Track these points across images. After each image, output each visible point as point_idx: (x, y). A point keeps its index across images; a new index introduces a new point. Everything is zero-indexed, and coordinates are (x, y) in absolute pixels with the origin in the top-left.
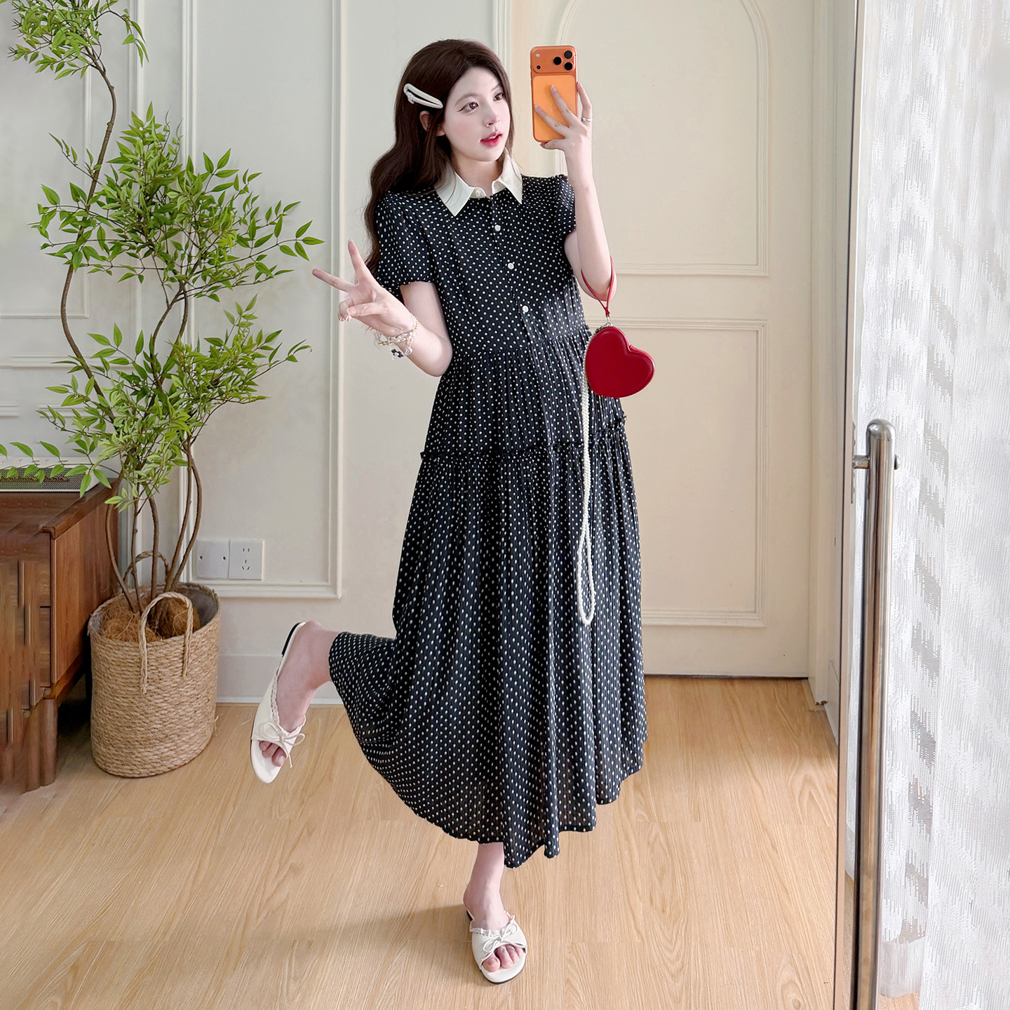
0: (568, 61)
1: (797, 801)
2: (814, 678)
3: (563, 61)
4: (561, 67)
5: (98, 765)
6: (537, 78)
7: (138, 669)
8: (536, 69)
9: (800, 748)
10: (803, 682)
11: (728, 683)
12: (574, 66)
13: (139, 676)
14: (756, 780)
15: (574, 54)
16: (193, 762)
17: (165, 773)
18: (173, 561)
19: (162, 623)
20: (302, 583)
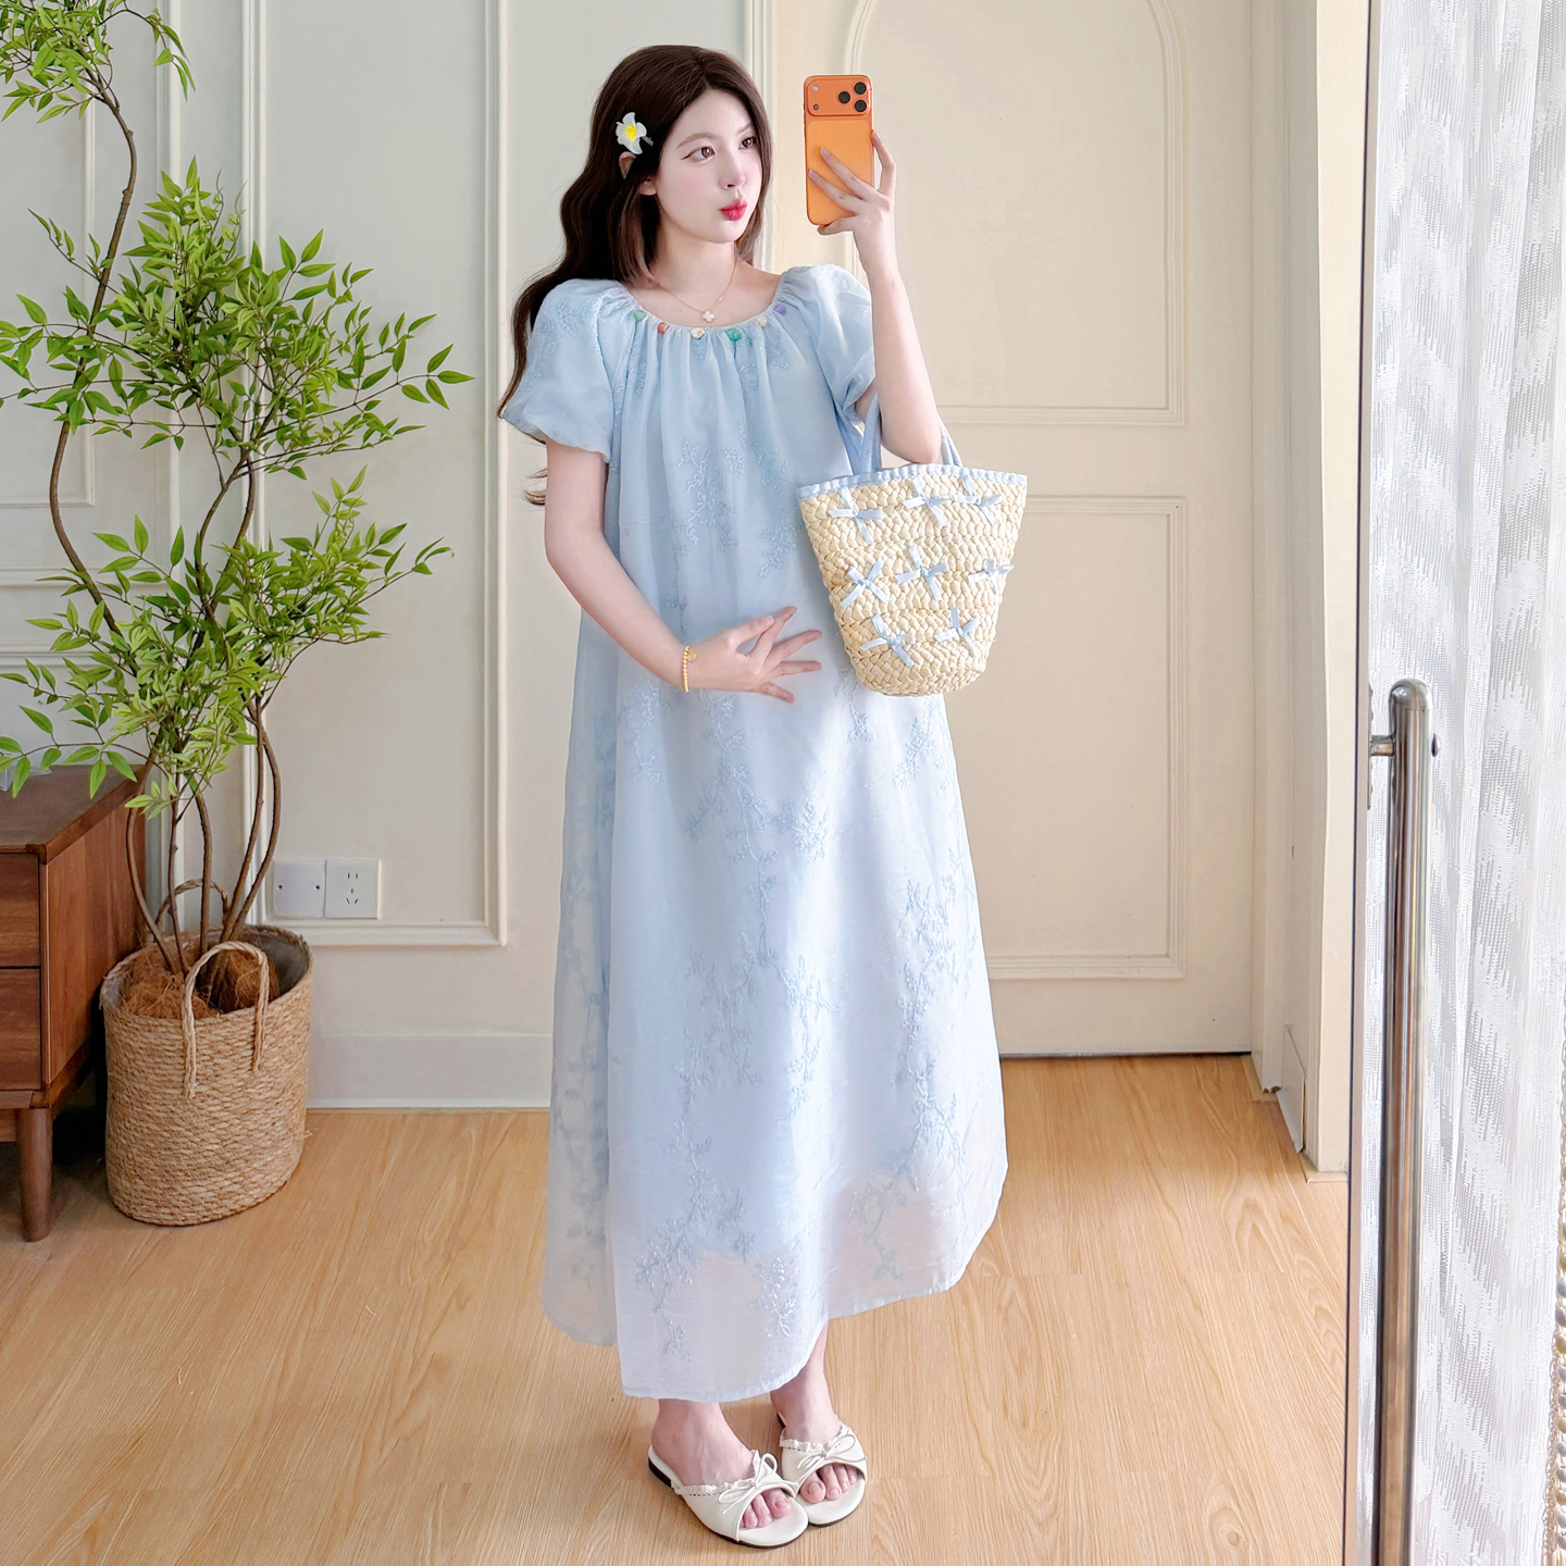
0: (859, 97)
1: (1234, 1240)
2: (1260, 1053)
3: (854, 96)
4: (849, 108)
5: (117, 1207)
6: (814, 124)
7: (182, 1061)
8: (811, 111)
9: (1238, 1161)
10: (1244, 1059)
11: (1126, 1064)
12: (869, 106)
13: (183, 1072)
15: (868, 88)
16: (271, 1200)
17: (225, 1217)
18: (235, 893)
19: (218, 988)
20: (443, 923)
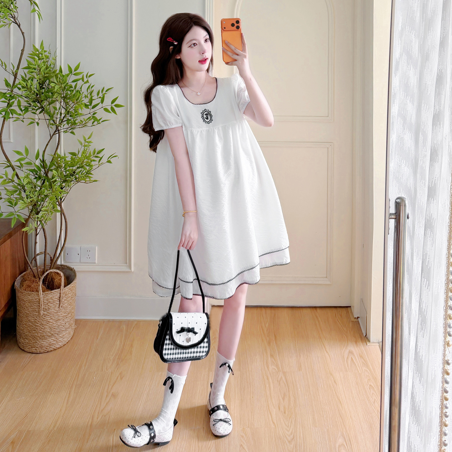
0: (238, 25)
1: (346, 362)
2: (354, 307)
3: (236, 24)
4: (235, 28)
5: (20, 348)
6: (224, 33)
7: (39, 304)
8: (223, 29)
9: (347, 338)
10: (349, 308)
11: (314, 309)
12: (240, 28)
13: (39, 308)
14: (327, 352)
15: (240, 22)
16: (65, 346)
17: (52, 351)
18: (54, 256)
19: (49, 282)
20: (115, 265)
